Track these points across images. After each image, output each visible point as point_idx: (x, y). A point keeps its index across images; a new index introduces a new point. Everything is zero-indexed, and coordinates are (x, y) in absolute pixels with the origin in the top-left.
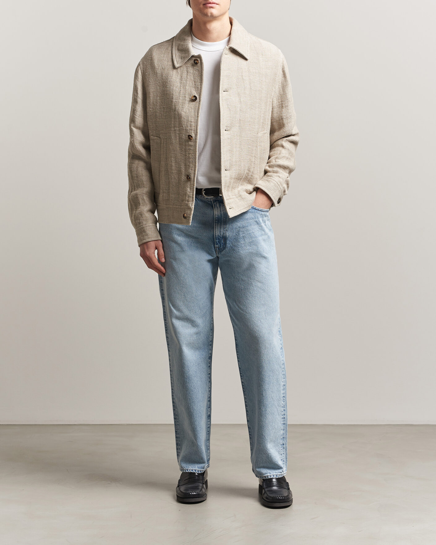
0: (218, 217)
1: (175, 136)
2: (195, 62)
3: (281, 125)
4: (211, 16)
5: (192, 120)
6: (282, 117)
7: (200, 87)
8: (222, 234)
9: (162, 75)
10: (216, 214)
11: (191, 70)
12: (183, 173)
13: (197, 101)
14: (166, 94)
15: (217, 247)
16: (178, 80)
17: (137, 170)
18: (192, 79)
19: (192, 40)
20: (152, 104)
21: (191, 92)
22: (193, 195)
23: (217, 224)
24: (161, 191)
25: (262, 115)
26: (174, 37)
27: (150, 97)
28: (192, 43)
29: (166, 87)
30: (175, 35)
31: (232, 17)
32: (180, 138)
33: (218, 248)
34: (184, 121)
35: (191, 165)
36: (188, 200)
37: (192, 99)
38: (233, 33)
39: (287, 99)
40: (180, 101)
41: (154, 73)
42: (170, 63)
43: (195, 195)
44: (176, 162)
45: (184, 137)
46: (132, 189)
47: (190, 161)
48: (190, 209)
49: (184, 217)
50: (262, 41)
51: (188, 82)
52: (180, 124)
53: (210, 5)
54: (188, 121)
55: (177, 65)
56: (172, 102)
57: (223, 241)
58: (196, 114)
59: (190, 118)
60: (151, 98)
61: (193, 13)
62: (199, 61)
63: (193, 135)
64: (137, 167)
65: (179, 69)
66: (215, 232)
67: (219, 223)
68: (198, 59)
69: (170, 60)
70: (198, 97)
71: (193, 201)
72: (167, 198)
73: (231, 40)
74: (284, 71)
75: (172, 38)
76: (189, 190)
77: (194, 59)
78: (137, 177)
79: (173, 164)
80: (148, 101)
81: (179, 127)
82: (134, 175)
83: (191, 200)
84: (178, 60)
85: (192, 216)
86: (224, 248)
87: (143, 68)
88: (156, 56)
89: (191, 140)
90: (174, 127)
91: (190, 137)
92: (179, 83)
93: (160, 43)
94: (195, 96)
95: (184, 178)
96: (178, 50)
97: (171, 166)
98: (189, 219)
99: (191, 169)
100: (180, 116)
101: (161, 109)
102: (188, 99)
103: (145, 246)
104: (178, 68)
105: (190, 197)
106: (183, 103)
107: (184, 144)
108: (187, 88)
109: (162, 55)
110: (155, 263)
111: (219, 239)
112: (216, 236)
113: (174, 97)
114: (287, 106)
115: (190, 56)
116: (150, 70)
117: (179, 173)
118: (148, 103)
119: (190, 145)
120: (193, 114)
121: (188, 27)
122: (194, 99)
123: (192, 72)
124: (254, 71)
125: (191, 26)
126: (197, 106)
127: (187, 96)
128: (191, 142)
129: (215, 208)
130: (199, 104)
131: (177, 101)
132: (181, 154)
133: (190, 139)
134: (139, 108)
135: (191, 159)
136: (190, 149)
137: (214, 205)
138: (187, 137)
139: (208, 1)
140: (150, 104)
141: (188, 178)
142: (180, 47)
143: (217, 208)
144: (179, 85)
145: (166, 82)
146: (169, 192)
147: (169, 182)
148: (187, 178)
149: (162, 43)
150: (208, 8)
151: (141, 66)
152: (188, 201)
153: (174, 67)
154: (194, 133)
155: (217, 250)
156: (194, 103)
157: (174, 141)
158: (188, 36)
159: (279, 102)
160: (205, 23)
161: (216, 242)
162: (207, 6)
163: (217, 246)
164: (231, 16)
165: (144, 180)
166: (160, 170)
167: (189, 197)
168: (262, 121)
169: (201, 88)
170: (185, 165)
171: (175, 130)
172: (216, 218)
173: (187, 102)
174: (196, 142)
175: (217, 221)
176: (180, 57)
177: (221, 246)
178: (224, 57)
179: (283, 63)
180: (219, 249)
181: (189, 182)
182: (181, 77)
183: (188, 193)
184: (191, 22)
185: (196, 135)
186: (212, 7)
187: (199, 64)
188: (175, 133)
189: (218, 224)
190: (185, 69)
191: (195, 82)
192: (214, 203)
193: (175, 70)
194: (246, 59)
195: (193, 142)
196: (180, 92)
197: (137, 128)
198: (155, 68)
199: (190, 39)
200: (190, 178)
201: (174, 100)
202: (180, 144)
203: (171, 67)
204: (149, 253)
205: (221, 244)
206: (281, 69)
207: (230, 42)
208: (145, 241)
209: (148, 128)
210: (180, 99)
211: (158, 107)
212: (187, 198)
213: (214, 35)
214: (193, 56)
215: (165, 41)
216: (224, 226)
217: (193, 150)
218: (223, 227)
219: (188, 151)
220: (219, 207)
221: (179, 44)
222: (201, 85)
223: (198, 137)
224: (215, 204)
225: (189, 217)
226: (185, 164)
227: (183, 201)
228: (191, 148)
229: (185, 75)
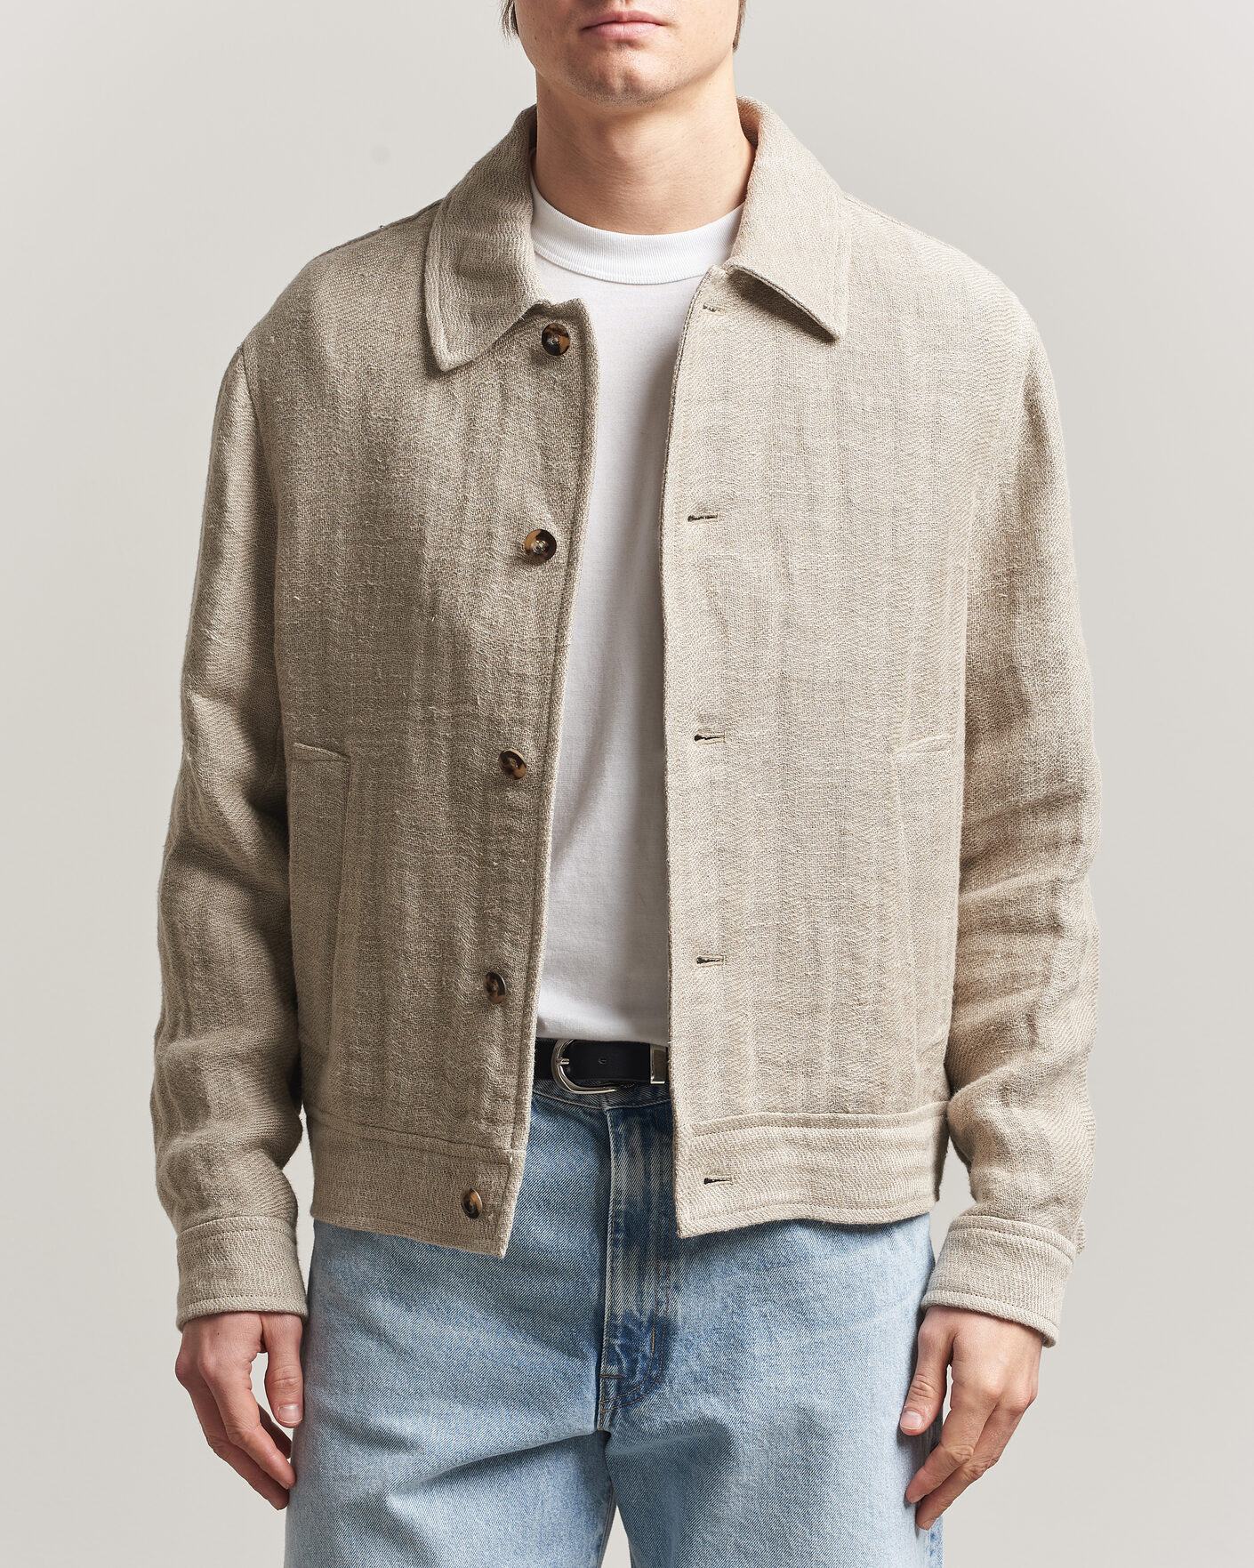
0: (627, 1213)
1: (431, 752)
2: (550, 341)
3: (1007, 706)
4: (626, 90)
5: (529, 670)
6: (1009, 657)
7: (572, 483)
8: (648, 1306)
9: (365, 411)
10: (618, 1192)
11: (525, 385)
12: (467, 961)
13: (554, 559)
14: (388, 515)
15: (610, 1377)
16: (452, 440)
17: (203, 928)
18: (532, 433)
19: (534, 221)
20: (304, 567)
21: (522, 509)
22: (520, 1087)
23: (620, 1251)
24: (336, 1048)
25: (914, 648)
26: (437, 204)
27: (293, 528)
28: (533, 236)
29: (388, 480)
30: (441, 194)
31: (759, 102)
32: (458, 765)
33: (613, 1382)
34: (483, 673)
35: (513, 919)
36: (494, 1114)
37: (529, 551)
38: (760, 190)
39: (1040, 563)
40: (465, 559)
41: (322, 395)
42: (412, 345)
43: (530, 1090)
44: (426, 896)
45: (481, 760)
46: (176, 1024)
47: (510, 896)
48: (502, 1164)
49: (472, 1212)
50: (917, 237)
51: (507, 453)
52: (461, 689)
53: (619, 30)
54: (504, 671)
55: (447, 356)
56: (417, 559)
57: (647, 1348)
58: (551, 636)
59: (514, 658)
60: (302, 535)
61: (539, 76)
62: (574, 340)
63: (530, 754)
64: (203, 913)
65: (458, 382)
66: (613, 1296)
67: (636, 1249)
68: (569, 328)
69: (411, 326)
70: (560, 538)
71: (518, 1120)
72: (367, 1091)
73: (743, 230)
74: (1033, 408)
75: (425, 210)
76: (495, 1056)
77: (542, 323)
78: (206, 965)
79: (412, 907)
80: (282, 552)
81: (451, 704)
82: (187, 953)
83: (511, 1114)
84: (453, 328)
85: (514, 1204)
86: (653, 1383)
87: (262, 371)
88: (330, 306)
89: (517, 778)
90: (429, 699)
91: (510, 764)
92: (456, 456)
93: (362, 238)
94: (544, 535)
95: (468, 984)
96: (459, 271)
97: (402, 915)
98: (497, 1219)
99: (514, 944)
100: (460, 646)
101: (352, 593)
102: (504, 548)
103: (206, 1330)
104: (452, 372)
105: (505, 1098)
106: (480, 573)
107: (477, 799)
108: (502, 483)
109: (368, 300)
110: (240, 1424)
111: (628, 1333)
112: (613, 1316)
113: (430, 536)
114: (1039, 601)
115: (524, 310)
116: (298, 381)
117: (445, 952)
118: (281, 563)
119: (511, 809)
120: (531, 632)
121: (514, 149)
122: (539, 551)
123: (528, 394)
124: (869, 401)
125: (530, 148)
126: (557, 588)
127: (500, 531)
128: (517, 788)
129: (617, 1151)
130: (569, 577)
131: (445, 555)
132: (459, 851)
133: (509, 771)
134: (233, 587)
135: (512, 887)
136: (510, 830)
137: (617, 1136)
138: (496, 760)
139: (608, 10)
140: (292, 566)
141: (495, 985)
142: (470, 259)
143: (632, 1154)
144: (456, 465)
145: (387, 451)
146: (380, 1059)
147: (384, 1003)
148: (489, 989)
149: (373, 234)
150: (611, 46)
151: (252, 355)
152: (492, 1121)
153: (432, 368)
154: (535, 739)
155: (607, 1393)
156: (538, 572)
157: (421, 779)
158: (515, 198)
159: (996, 577)
160: (602, 129)
161: (610, 1347)
162: (603, 34)
163: (614, 1369)
164: (749, 97)
165: (242, 984)
166: (332, 932)
167: (498, 1096)
168: (911, 678)
169: (581, 487)
170: (482, 916)
171: (429, 720)
172: (617, 1214)
173: (499, 564)
174: (541, 792)
175: (620, 1236)
176: (467, 310)
177: (632, 1372)
178: (704, 322)
179: (1031, 363)
180: (619, 1388)
181: (498, 1012)
182: (472, 421)
183: (492, 1074)
184: (528, 123)
185: (546, 752)
186: (630, 43)
187: (572, 354)
188: (431, 734)
189: (626, 1254)
190: (492, 378)
191: (545, 451)
192: (615, 1125)
193: (435, 386)
194: (825, 337)
195: (527, 791)
196: (462, 508)
197: (216, 694)
198: (323, 368)
199: (523, 212)
200: (502, 991)
201: (429, 554)
202: (454, 797)
203: (416, 364)
204: (219, 1364)
205: (635, 1361)
206: (1021, 392)
207: (738, 238)
208: (210, 1305)
209: (277, 693)
210: (460, 545)
211: (339, 586)
212: (486, 1104)
213: (655, 188)
214: (538, 310)
215: (385, 224)
216: (663, 1265)
217: (526, 836)
218: (657, 1269)
219: (498, 841)
220: (638, 1151)
221: (465, 241)
222: (582, 471)
223: (557, 765)
224: (621, 1129)
225: (499, 1213)
226: (480, 909)
227: (461, 1114)
228: (516, 824)
229: (489, 413)
